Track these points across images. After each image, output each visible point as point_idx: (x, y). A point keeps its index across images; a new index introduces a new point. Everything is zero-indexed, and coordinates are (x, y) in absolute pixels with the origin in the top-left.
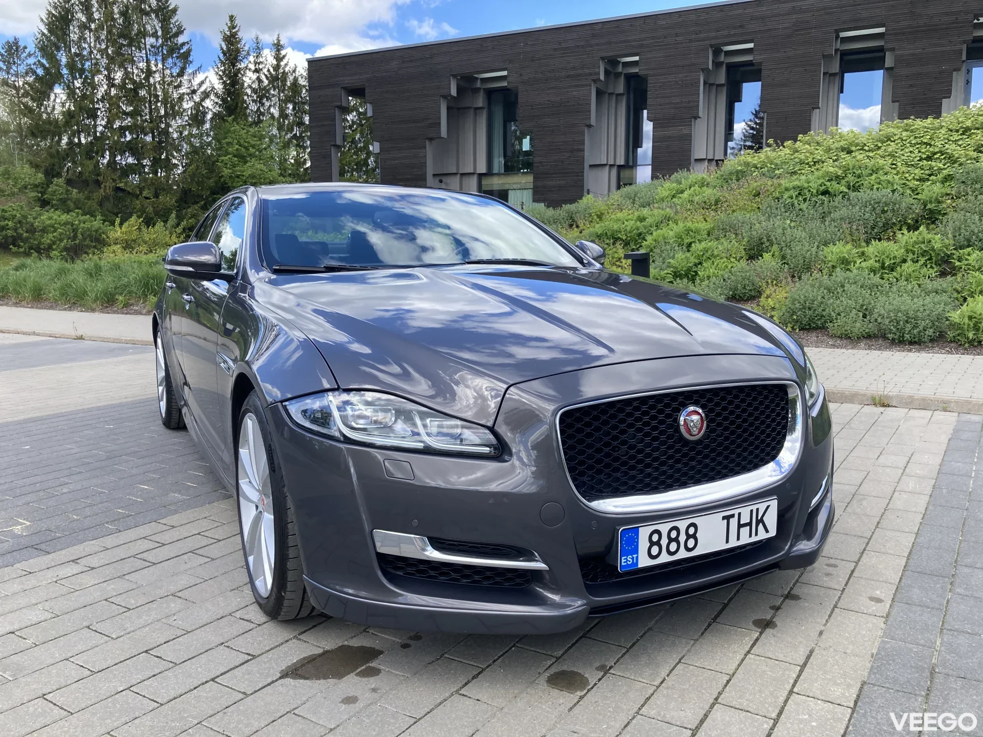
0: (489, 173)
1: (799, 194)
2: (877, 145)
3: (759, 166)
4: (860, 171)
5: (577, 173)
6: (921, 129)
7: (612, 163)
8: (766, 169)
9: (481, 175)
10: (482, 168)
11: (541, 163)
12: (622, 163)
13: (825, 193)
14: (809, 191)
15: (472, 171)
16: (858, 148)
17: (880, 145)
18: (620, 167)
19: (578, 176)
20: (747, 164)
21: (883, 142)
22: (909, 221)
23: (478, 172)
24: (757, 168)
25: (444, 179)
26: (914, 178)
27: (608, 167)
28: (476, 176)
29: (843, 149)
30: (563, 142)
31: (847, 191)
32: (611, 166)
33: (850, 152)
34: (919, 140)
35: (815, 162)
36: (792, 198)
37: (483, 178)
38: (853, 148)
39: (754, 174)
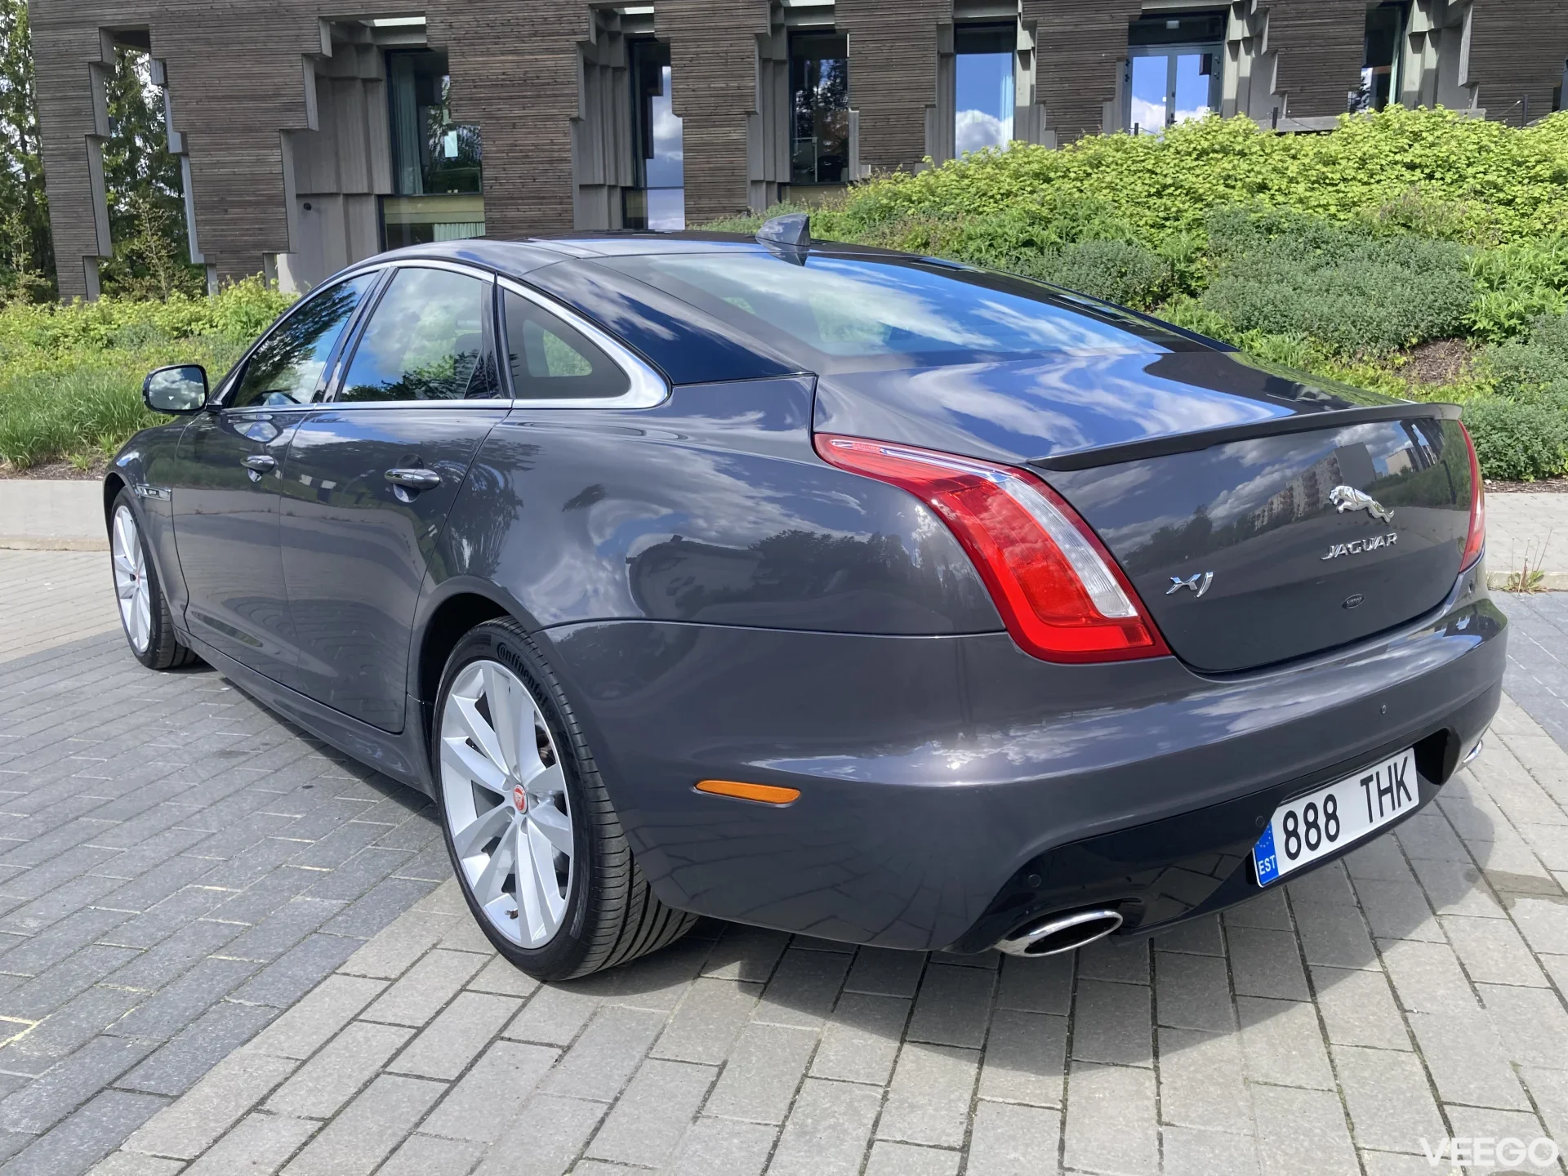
0: (397, 194)
1: (991, 245)
2: (1085, 171)
3: (914, 198)
4: (1074, 211)
5: (561, 198)
6: (1140, 149)
7: (613, 183)
8: (927, 203)
9: (381, 198)
10: (384, 186)
11: (496, 179)
12: (629, 183)
13: (1029, 243)
14: (1006, 240)
15: (366, 191)
16: (1059, 174)
17: (1090, 171)
18: (625, 189)
19: (561, 203)
20: (895, 196)
21: (1092, 166)
22: (1155, 289)
23: (377, 191)
24: (912, 202)
25: (313, 202)
26: (1146, 224)
27: (605, 191)
28: (373, 198)
29: (1037, 176)
30: (533, 145)
31: (1059, 240)
32: (611, 187)
33: (1048, 180)
34: (1139, 166)
35: (1002, 195)
36: (980, 251)
37: (387, 203)
38: (1052, 175)
39: (910, 212)
